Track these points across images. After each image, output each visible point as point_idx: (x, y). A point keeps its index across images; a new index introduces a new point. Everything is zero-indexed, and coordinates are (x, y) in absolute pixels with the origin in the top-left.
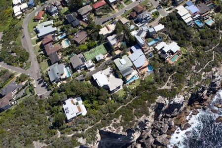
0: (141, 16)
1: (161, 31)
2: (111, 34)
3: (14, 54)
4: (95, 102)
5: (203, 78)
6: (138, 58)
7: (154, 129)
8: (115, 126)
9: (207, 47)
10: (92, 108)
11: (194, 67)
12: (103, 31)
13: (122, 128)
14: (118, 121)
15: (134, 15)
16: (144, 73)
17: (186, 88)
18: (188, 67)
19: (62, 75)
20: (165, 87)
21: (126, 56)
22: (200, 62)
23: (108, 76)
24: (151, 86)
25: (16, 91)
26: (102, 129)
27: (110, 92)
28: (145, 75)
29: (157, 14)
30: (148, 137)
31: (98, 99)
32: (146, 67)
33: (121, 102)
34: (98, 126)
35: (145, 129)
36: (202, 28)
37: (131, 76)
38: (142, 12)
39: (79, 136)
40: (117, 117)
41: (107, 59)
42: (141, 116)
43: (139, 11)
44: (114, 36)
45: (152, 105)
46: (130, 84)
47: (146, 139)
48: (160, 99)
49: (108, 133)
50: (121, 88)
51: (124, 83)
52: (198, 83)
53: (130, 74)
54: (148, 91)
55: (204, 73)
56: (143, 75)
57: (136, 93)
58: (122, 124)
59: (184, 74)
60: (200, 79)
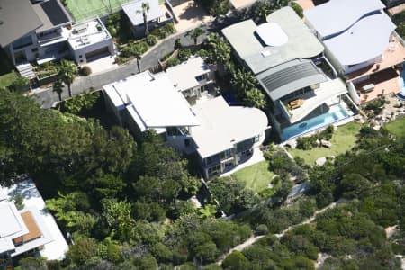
28: (387, 111)
41: (184, 26)
50: (258, 156)
53: (307, 92)
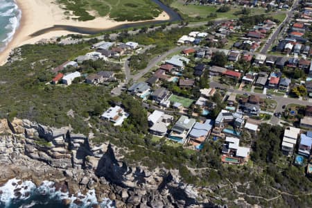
1: (252, 131)
2: (206, 97)
3: (139, 61)
4: (132, 126)
5: (236, 201)
6: (202, 130)
8: (121, 152)
9: (279, 185)
10: (125, 127)
11: (238, 184)
13: (123, 157)
14: (127, 152)
15: (246, 101)
16: (191, 145)
17: (209, 192)
18: (233, 178)
19: (141, 92)
20: (192, 170)
21: (195, 120)
22: (251, 186)
23: (163, 121)
24: (181, 157)
26: (112, 144)
27: (148, 129)
28: (190, 147)
29: (268, 117)
31: (135, 125)
32: (199, 142)
33: (147, 144)
34: (112, 140)
35: (142, 185)
36: (297, 166)
37: (177, 135)
38: (255, 103)
39: (94, 131)
40: (130, 149)
41: (181, 111)
42: (144, 165)
45: (164, 169)
46: (170, 141)
48: (176, 174)
50: (161, 137)
52: (225, 199)
53: (179, 133)
54: (175, 158)
55: (243, 199)
56: (188, 145)
57: (164, 149)
58: (127, 156)
59: (221, 179)
60: (231, 199)
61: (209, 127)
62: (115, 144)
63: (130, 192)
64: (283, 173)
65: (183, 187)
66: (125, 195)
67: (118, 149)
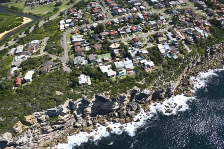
0: (136, 43)
1: (146, 54)
2: (117, 49)
3: (55, 48)
5: (164, 84)
6: (129, 64)
7: (128, 106)
8: (106, 94)
9: (170, 69)
10: (95, 83)
11: (160, 77)
12: (112, 46)
13: (109, 96)
14: (108, 93)
15: (133, 42)
17: (152, 87)
18: (156, 77)
19: (82, 62)
20: (140, 83)
21: (121, 61)
22: (164, 75)
23: (109, 69)
24: (132, 80)
25: (51, 66)
26: (98, 94)
27: (107, 77)
28: (131, 74)
29: (146, 45)
30: (123, 110)
31: (99, 79)
32: (132, 70)
33: (113, 84)
34: (96, 92)
35: (123, 104)
36: (170, 59)
37: (122, 72)
38: (137, 41)
39: (84, 94)
40: (108, 91)
41: (110, 61)
42: (122, 93)
43: (136, 41)
44: (118, 50)
45: (130, 89)
46: (120, 76)
47: (122, 110)
48: (136, 88)
49: (101, 97)
50: (115, 77)
51: (117, 75)
52: (160, 86)
53: (122, 70)
54: (129, 82)
55: (165, 82)
56: (129, 73)
57: (122, 81)
58: (110, 94)
59: (153, 79)
60: (162, 84)
61: (131, 61)
62: (99, 93)
63: (118, 111)
64: (169, 64)
65: (142, 92)
66: (116, 114)
67: (103, 94)
